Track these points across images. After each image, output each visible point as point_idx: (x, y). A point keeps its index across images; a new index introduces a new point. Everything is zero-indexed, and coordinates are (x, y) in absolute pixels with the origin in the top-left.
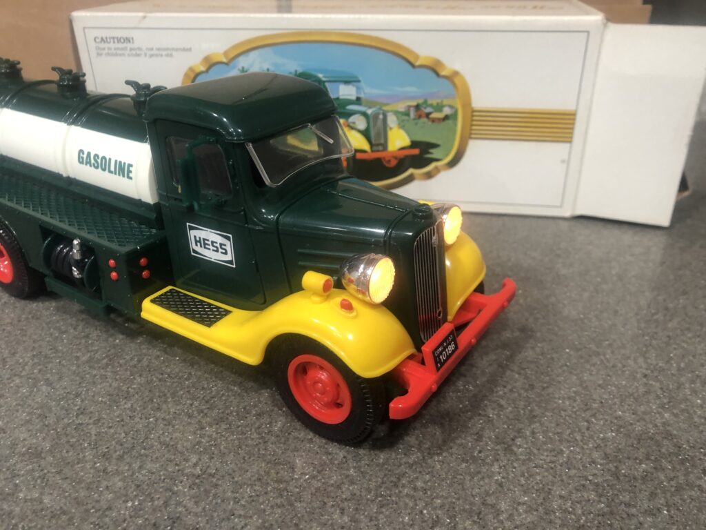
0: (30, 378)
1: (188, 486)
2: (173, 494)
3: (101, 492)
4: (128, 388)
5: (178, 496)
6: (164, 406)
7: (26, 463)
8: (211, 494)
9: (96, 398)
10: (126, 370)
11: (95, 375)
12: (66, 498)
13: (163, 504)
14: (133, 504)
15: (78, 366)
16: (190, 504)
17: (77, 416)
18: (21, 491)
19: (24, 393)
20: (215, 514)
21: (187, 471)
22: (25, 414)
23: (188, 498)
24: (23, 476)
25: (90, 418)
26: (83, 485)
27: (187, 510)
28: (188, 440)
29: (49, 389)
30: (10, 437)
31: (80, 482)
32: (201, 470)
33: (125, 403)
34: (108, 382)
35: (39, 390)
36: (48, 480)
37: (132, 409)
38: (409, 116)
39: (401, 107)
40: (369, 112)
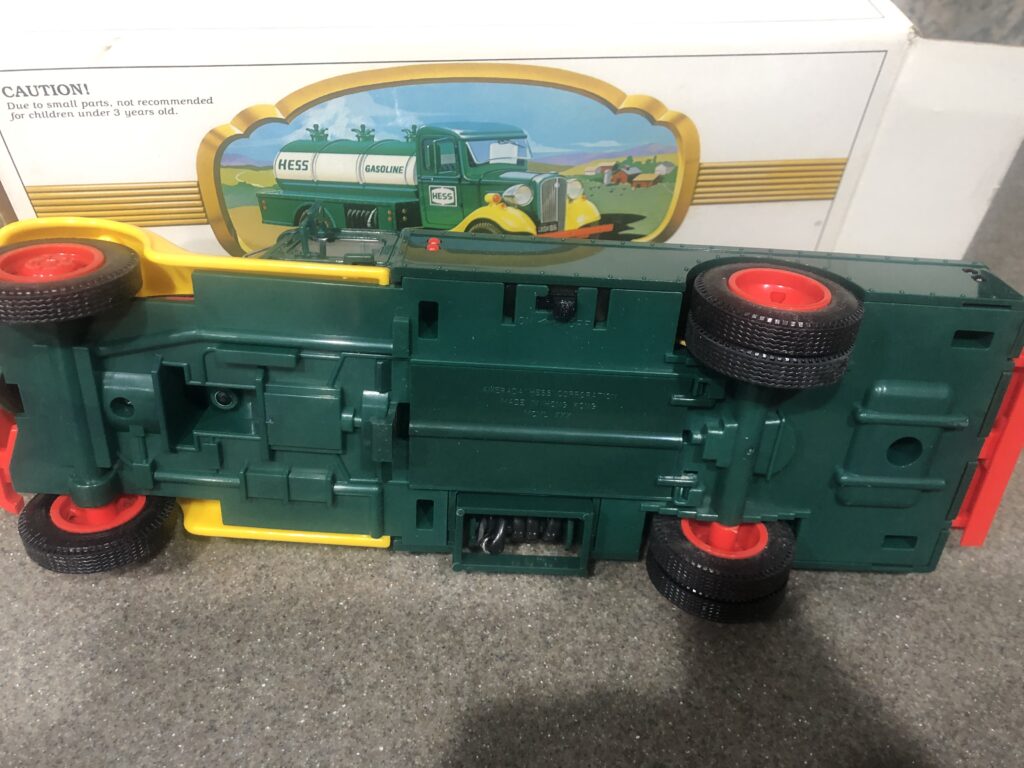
38: (602, 181)
39: (590, 170)
40: (538, 180)
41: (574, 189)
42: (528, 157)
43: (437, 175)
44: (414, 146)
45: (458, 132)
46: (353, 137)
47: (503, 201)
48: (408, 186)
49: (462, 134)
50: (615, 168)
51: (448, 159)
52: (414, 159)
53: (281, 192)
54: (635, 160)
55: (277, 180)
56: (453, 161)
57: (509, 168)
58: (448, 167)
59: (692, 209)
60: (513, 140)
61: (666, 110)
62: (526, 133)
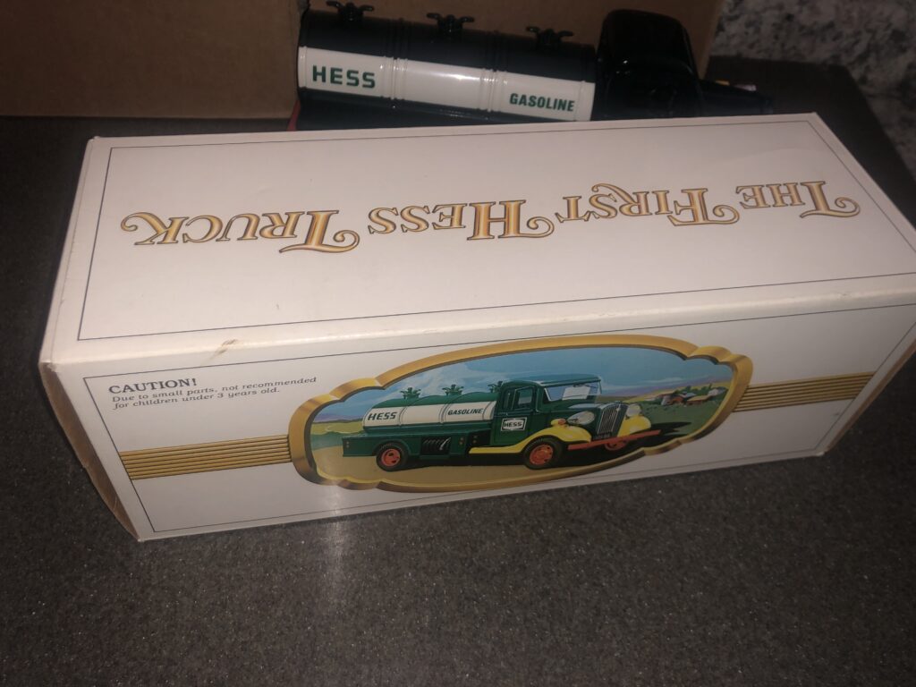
38: (660, 403)
39: (651, 397)
40: (602, 407)
41: (633, 411)
42: (598, 393)
43: (513, 411)
44: (496, 394)
45: (539, 382)
46: (443, 394)
47: (567, 423)
48: (484, 421)
49: (542, 383)
50: (675, 395)
52: (494, 403)
53: (366, 435)
54: (692, 388)
55: (364, 427)
56: (530, 401)
57: (579, 402)
58: (523, 405)
59: (732, 415)
60: (587, 384)
61: (730, 354)
62: (600, 378)
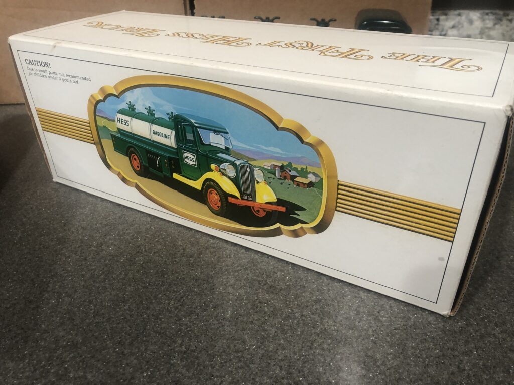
0: (54, 292)
1: (179, 359)
2: (171, 365)
3: (124, 368)
4: (123, 295)
5: (175, 367)
6: (151, 306)
7: (68, 353)
8: (196, 364)
9: (104, 303)
10: (119, 282)
11: (99, 287)
12: (102, 374)
13: (167, 372)
14: (147, 374)
15: (85, 281)
16: (184, 371)
17: (94, 317)
18: (70, 372)
19: (53, 304)
20: (201, 377)
21: (177, 349)
22: (58, 319)
23: (181, 367)
24: (69, 362)
25: (104, 318)
26: (111, 364)
27: (182, 375)
28: (172, 329)
29: (70, 299)
30: (53, 335)
31: (108, 363)
32: (186, 349)
33: (124, 306)
34: (108, 291)
35: (63, 301)
36: (87, 363)
37: (129, 309)
38: (274, 174)
39: (267, 165)
40: (238, 163)
41: (259, 175)
42: (231, 147)
43: (185, 145)
44: (172, 124)
45: (193, 121)
46: (145, 112)
47: (220, 171)
48: (172, 148)
49: (195, 123)
50: (282, 168)
51: (190, 137)
52: (174, 132)
53: (119, 136)
54: (294, 166)
55: (118, 128)
56: (192, 139)
57: (221, 151)
58: (190, 141)
59: (337, 214)
60: (222, 134)
61: (310, 135)
62: (228, 131)
